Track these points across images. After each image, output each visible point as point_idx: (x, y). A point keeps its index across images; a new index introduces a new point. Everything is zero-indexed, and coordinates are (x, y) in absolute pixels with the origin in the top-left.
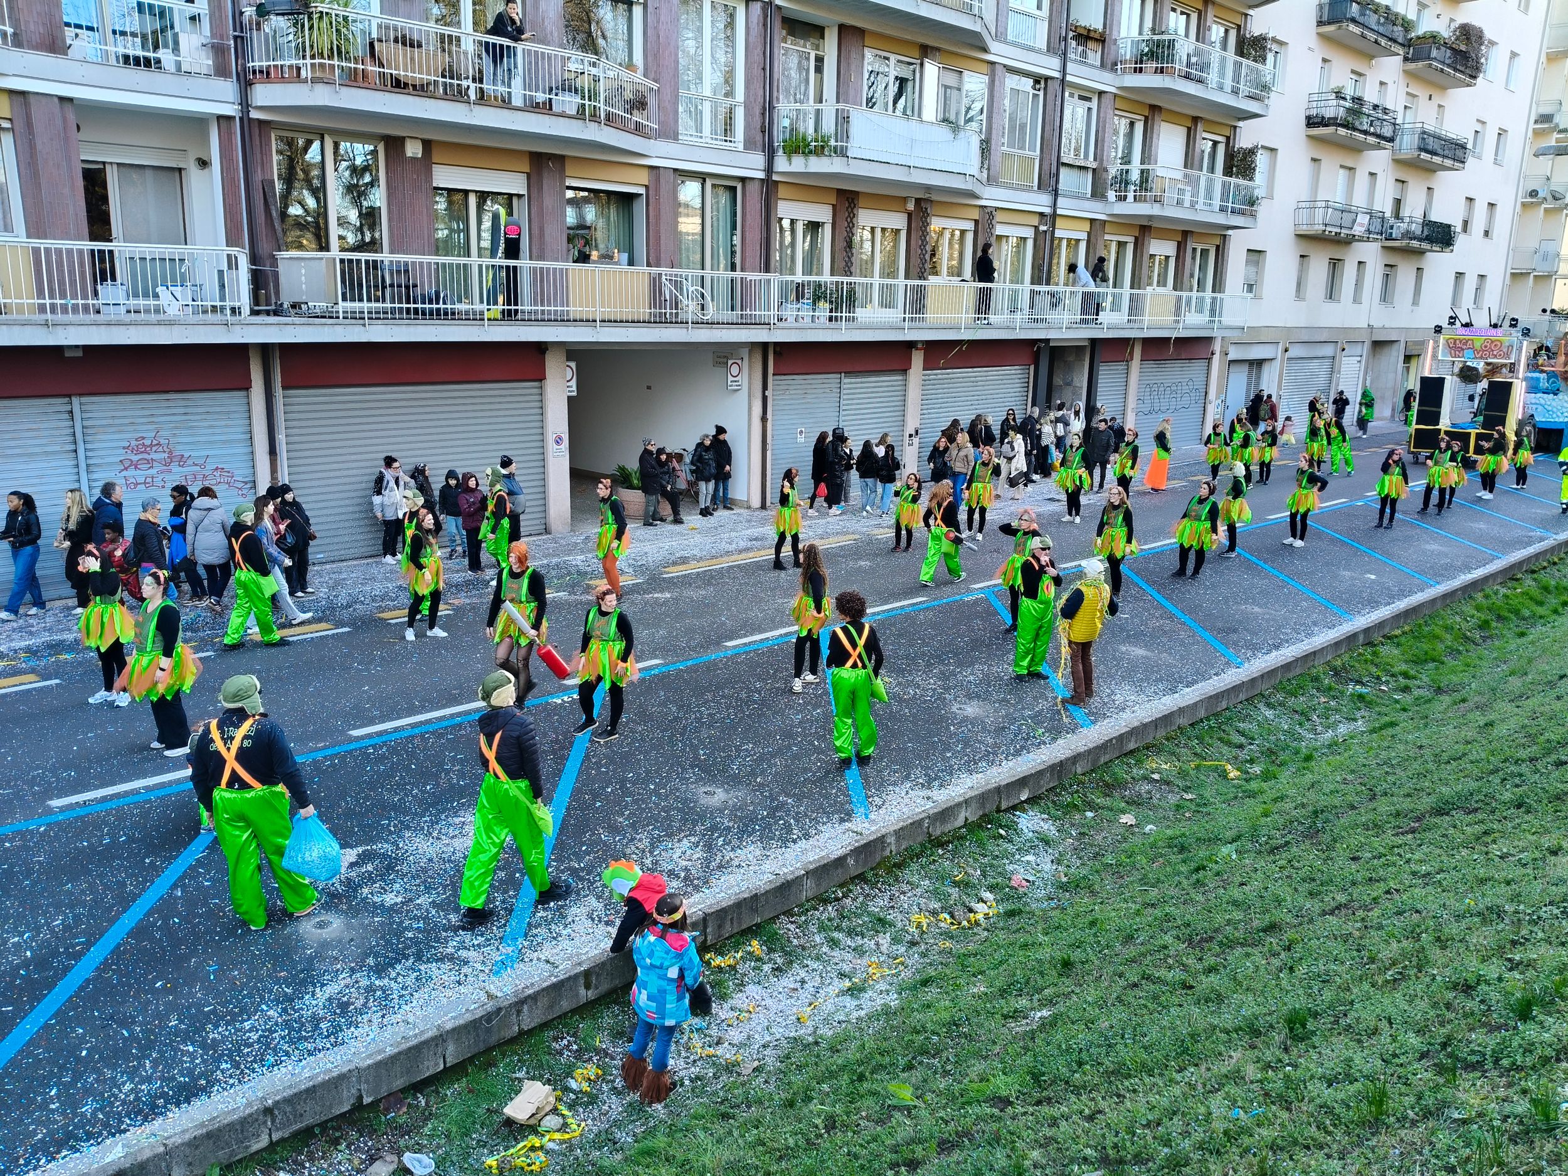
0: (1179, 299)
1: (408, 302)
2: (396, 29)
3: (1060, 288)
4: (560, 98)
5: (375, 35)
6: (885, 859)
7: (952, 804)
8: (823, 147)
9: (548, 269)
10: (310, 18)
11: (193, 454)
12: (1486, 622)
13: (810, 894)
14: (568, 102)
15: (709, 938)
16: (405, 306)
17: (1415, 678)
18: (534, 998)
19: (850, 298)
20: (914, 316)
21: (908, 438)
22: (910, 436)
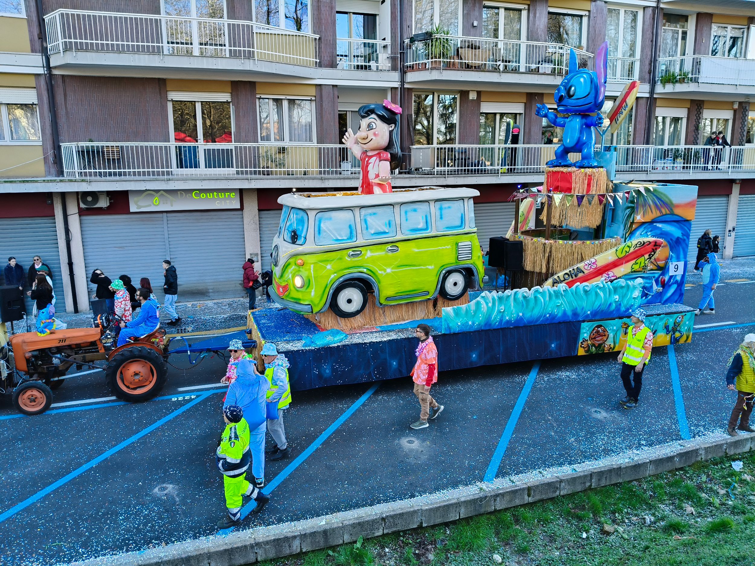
1: (465, 166)
2: (469, 42)
4: (543, 66)
5: (459, 46)
6: (698, 462)
7: (742, 438)
8: (684, 79)
9: (532, 148)
10: (432, 41)
13: (651, 473)
14: (547, 68)
15: (593, 484)
16: (463, 168)
18: (503, 495)
19: (696, 157)
20: (735, 165)
21: (728, 232)
22: (730, 231)
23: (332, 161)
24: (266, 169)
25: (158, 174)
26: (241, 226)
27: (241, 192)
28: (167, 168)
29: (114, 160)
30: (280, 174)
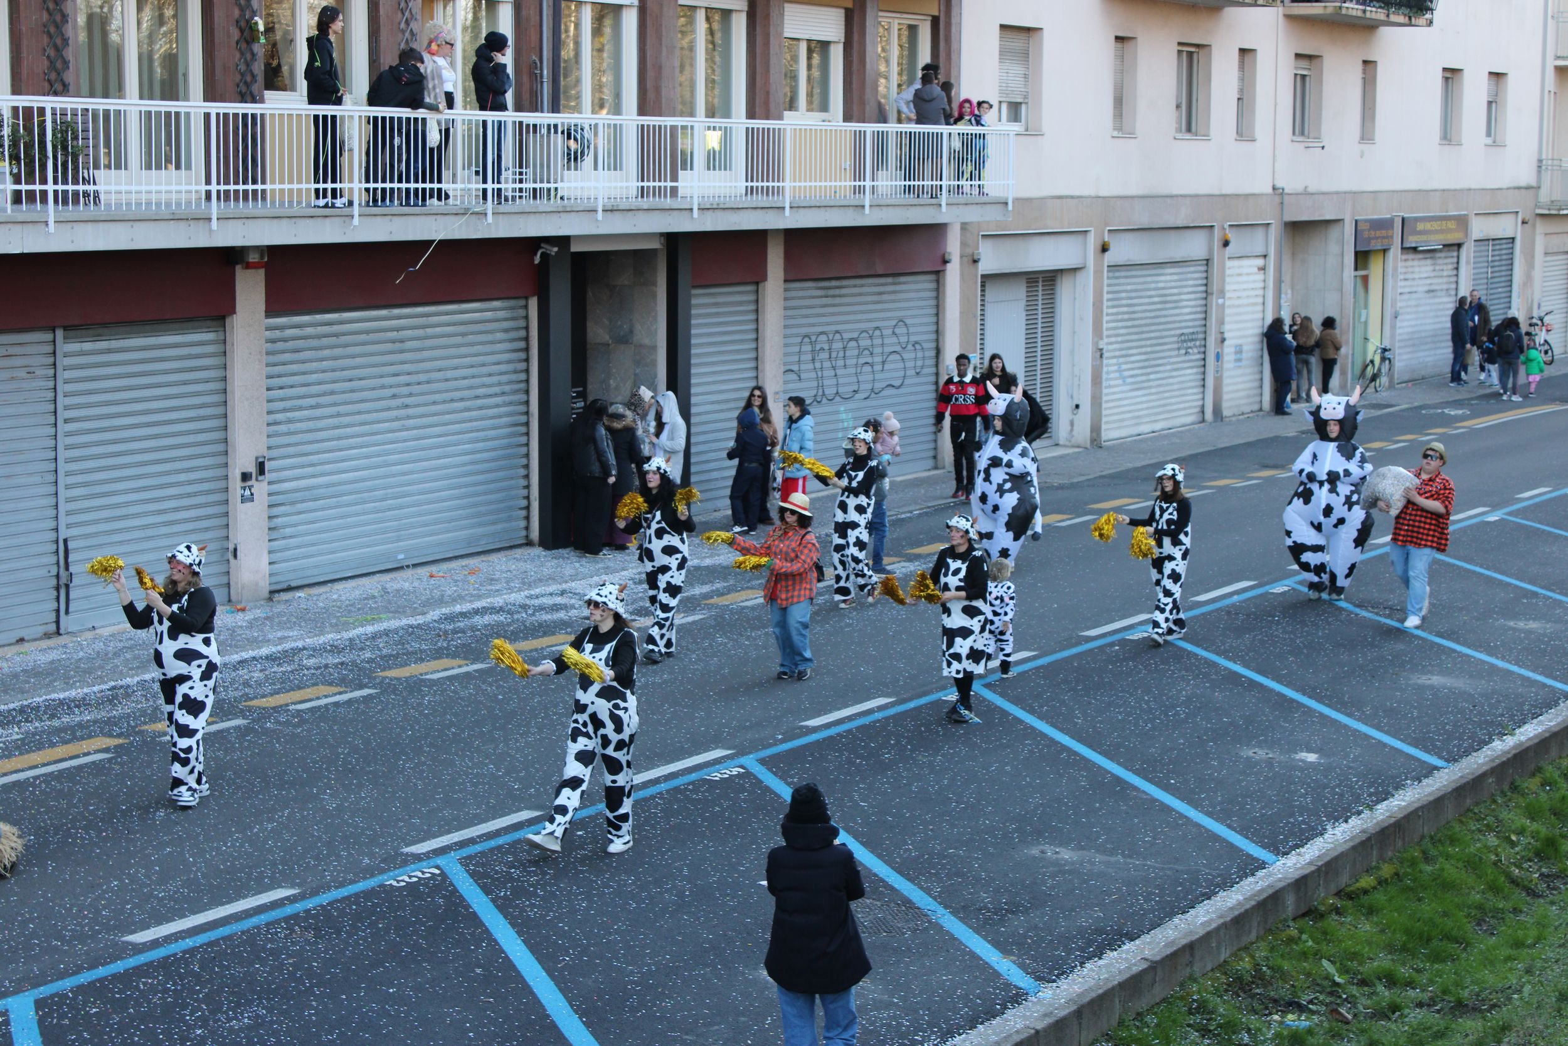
0: (860, 136)
3: (584, 117)
12: (1551, 843)
17: (1410, 984)
19: (65, 148)
20: (232, 187)
21: (239, 483)
22: (245, 477)
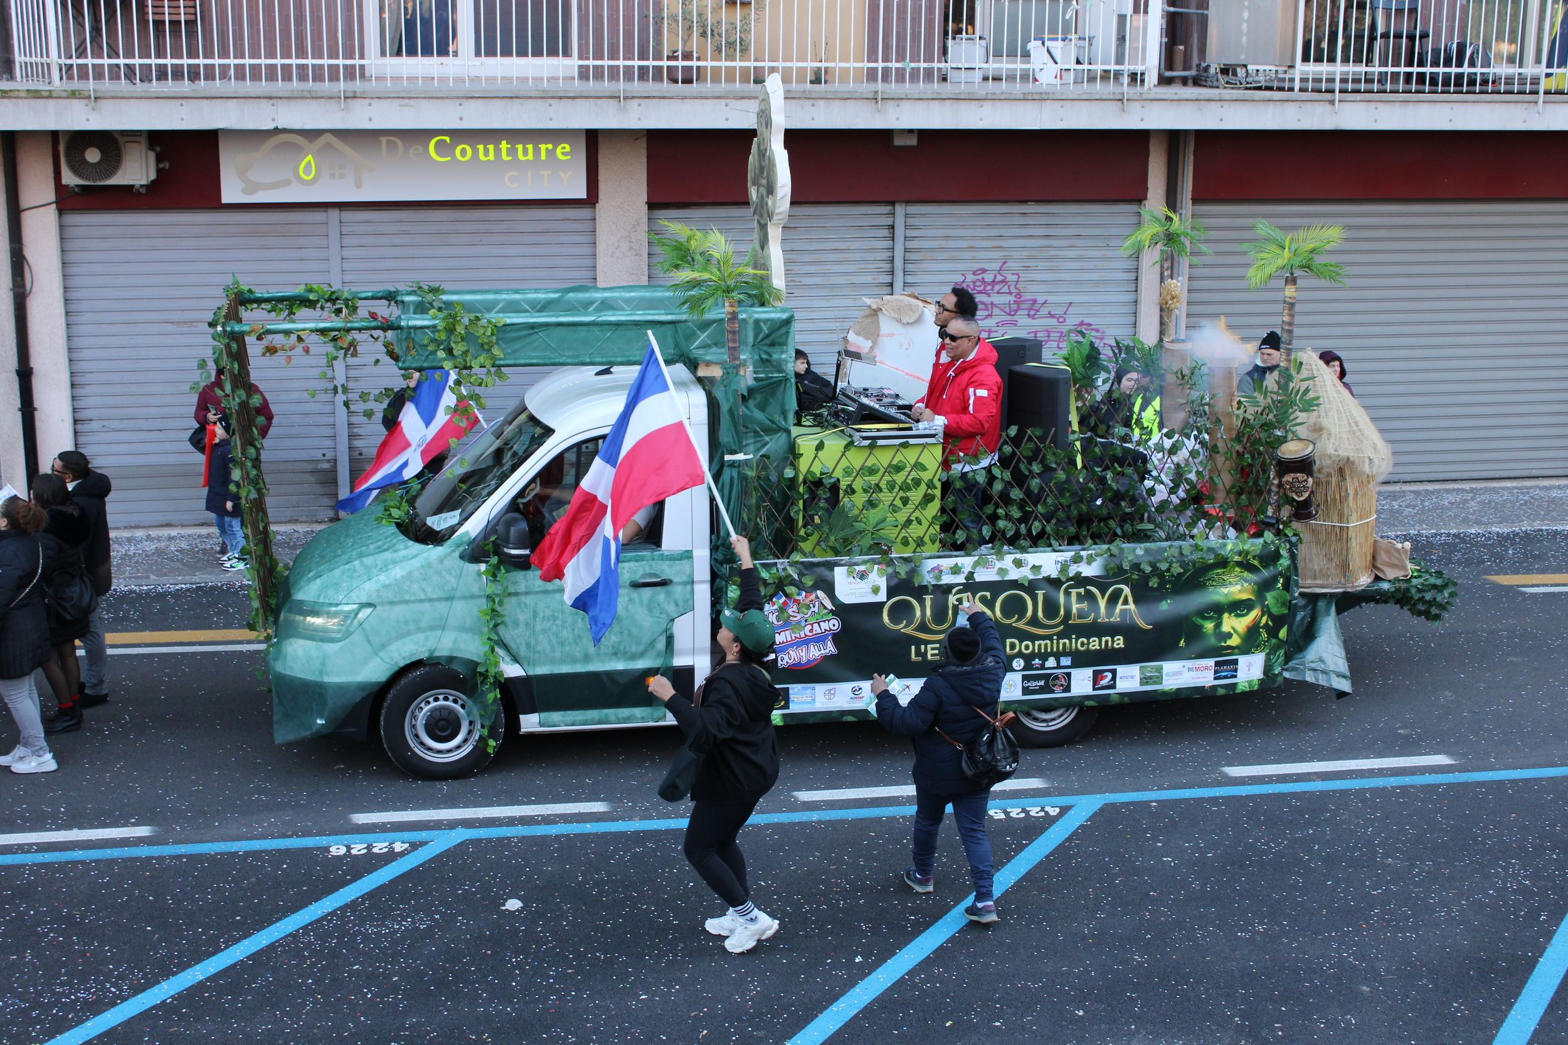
1: (1410, 64)
11: (1051, 299)
16: (1403, 69)
23: (916, 35)
24: (680, 63)
25: (318, 76)
26: (588, 262)
27: (593, 139)
28: (349, 55)
29: (175, 24)
30: (730, 79)
